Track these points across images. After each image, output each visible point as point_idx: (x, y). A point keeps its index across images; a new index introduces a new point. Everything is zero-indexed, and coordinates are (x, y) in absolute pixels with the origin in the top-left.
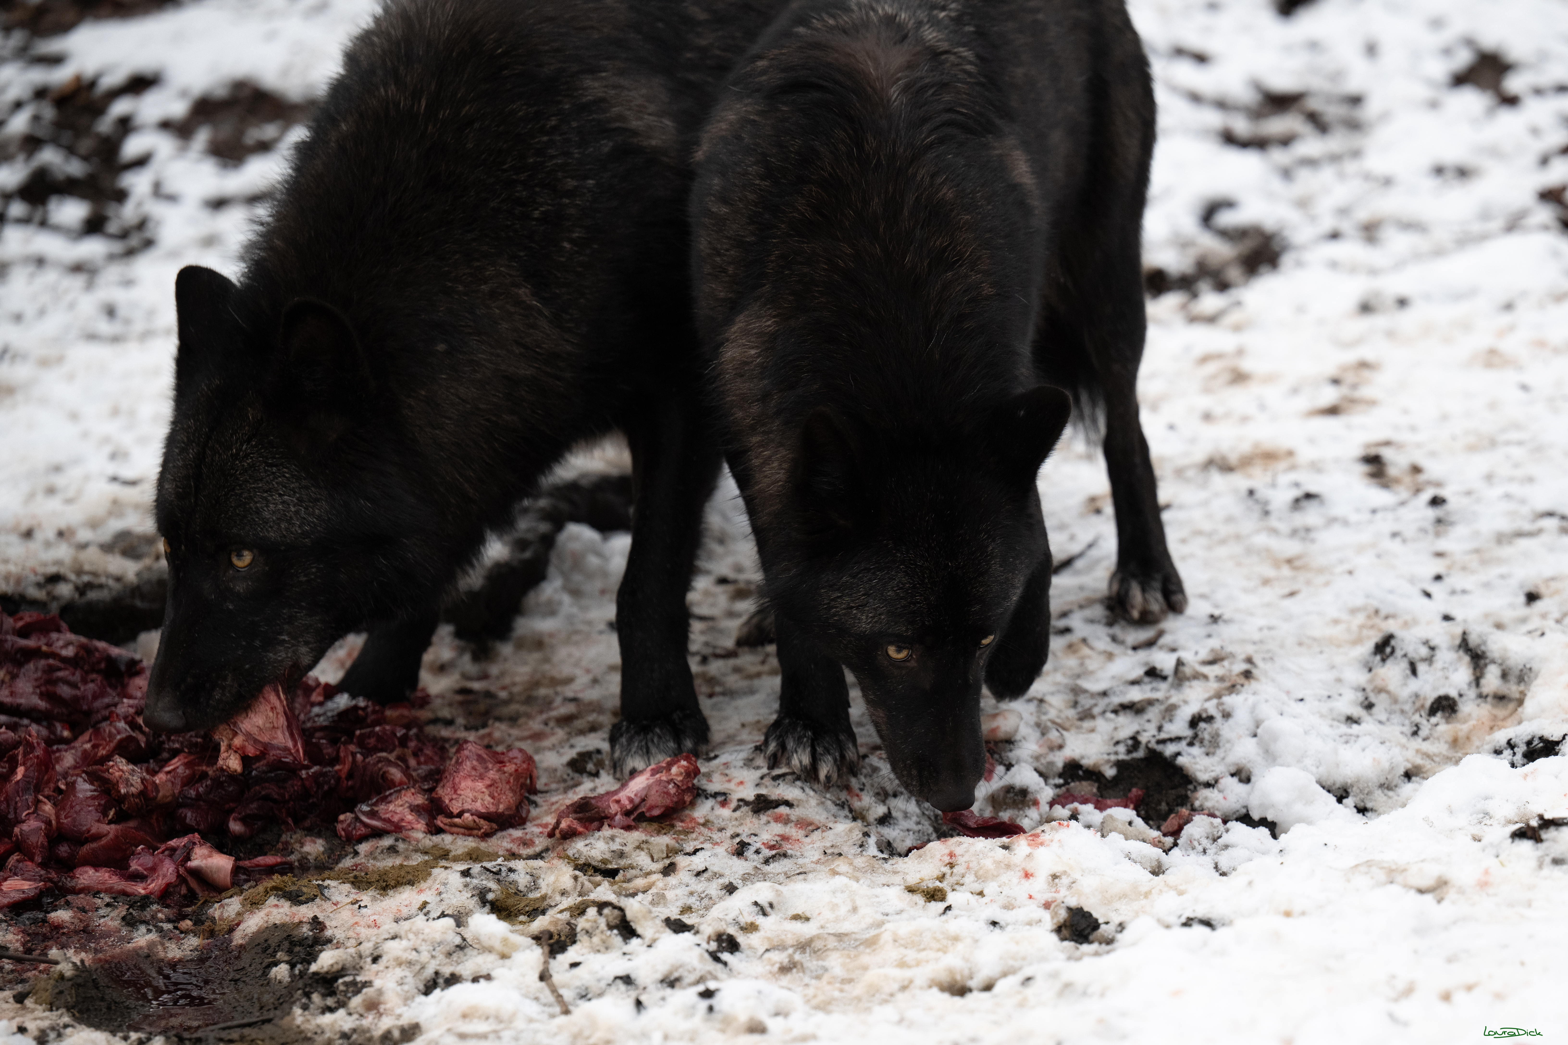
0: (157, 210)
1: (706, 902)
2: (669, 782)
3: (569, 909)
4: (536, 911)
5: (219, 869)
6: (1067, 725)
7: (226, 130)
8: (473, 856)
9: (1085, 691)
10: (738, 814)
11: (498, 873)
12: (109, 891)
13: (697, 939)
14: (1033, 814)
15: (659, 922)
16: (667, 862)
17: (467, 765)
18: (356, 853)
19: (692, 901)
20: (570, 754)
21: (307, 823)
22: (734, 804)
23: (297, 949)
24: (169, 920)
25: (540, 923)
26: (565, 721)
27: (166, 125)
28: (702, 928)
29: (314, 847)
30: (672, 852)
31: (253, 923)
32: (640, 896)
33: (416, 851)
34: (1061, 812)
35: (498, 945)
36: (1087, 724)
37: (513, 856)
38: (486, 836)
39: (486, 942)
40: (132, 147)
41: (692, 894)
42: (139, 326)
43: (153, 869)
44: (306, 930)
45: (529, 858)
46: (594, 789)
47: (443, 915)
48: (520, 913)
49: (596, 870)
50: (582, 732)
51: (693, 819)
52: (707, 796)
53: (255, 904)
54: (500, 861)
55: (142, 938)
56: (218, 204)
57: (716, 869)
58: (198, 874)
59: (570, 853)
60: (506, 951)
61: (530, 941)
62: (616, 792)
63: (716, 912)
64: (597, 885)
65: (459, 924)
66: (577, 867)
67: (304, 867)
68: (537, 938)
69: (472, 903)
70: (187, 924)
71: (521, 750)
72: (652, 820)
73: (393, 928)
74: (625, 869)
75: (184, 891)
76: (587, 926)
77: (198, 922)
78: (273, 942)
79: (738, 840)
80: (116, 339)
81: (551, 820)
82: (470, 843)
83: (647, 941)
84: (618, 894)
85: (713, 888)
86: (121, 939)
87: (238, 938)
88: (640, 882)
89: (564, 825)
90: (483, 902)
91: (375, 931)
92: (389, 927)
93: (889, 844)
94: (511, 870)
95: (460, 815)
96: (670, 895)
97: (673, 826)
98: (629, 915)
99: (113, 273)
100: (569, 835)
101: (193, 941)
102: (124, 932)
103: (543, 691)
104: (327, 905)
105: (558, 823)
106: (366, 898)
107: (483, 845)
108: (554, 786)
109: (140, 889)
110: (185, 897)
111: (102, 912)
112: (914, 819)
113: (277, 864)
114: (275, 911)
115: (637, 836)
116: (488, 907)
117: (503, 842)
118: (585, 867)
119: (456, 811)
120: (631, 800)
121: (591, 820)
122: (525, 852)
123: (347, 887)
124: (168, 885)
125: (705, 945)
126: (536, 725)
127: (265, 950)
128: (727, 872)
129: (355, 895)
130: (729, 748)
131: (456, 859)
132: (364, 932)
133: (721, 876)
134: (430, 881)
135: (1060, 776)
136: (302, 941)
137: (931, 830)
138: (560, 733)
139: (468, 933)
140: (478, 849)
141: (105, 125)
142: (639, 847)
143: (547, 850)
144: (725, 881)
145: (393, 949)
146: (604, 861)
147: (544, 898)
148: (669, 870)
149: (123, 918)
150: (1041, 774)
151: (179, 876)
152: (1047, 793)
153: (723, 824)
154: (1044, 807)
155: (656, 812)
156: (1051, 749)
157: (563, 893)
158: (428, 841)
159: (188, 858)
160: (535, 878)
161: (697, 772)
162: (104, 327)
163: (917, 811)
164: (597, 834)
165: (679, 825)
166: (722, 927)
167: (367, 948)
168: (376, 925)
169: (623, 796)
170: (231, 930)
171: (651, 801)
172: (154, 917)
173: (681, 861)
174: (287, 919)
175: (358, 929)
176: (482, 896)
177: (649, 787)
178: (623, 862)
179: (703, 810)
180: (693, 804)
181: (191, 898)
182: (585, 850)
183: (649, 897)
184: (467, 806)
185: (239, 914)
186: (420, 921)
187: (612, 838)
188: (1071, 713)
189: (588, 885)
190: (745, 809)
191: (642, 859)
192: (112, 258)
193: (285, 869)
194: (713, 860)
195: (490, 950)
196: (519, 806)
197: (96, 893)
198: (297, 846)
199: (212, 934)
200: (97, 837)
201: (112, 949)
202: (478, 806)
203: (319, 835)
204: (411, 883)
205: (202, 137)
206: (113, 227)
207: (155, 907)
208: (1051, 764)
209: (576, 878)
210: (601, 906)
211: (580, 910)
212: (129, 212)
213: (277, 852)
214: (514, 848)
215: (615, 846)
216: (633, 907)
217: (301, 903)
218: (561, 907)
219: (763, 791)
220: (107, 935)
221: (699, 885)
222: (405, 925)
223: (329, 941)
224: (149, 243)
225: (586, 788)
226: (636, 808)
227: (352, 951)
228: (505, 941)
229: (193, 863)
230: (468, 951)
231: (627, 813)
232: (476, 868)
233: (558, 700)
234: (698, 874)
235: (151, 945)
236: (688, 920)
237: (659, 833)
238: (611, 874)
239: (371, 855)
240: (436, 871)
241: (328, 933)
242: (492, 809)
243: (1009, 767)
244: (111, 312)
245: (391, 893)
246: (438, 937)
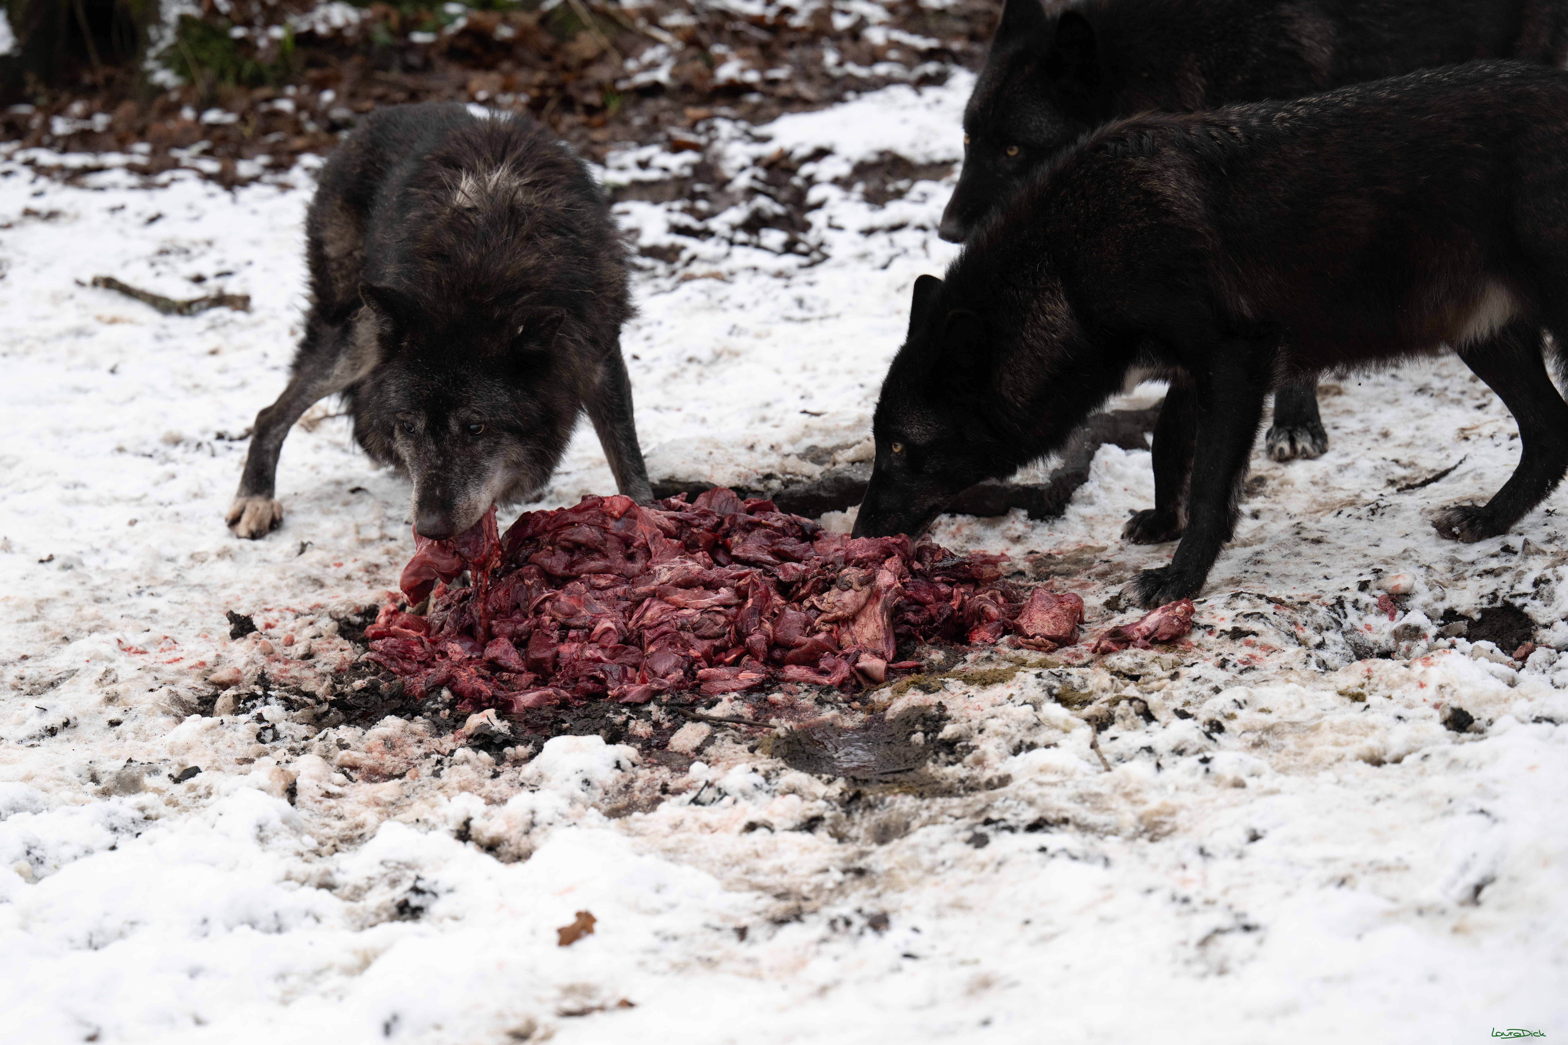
0: (830, 236)
1: (1200, 698)
2: (1174, 618)
3: (1108, 701)
4: (1085, 702)
5: (877, 669)
6: (1446, 584)
7: (875, 183)
8: (1043, 664)
9: (1460, 561)
10: (1220, 640)
11: (1060, 676)
12: (806, 681)
13: (1196, 723)
14: (1423, 643)
15: (1170, 712)
16: (1173, 671)
17: (1038, 604)
18: (965, 661)
19: (1190, 698)
20: (1106, 598)
21: (932, 640)
22: (1218, 633)
23: (929, 723)
24: (845, 702)
25: (1089, 710)
26: (1102, 575)
27: (836, 181)
28: (1199, 716)
29: (938, 656)
30: (1175, 664)
31: (900, 705)
32: (1156, 693)
33: (1005, 660)
34: (1441, 642)
35: (1062, 724)
36: (1461, 584)
37: (1069, 665)
38: (1050, 651)
39: (1054, 722)
40: (814, 195)
41: (1190, 693)
42: (818, 313)
43: (834, 668)
44: (934, 711)
45: (1080, 666)
46: (1122, 621)
47: (1025, 703)
48: (1074, 703)
49: (1125, 676)
50: (1113, 583)
51: (1190, 643)
52: (1200, 627)
53: (900, 692)
54: (1061, 668)
55: (828, 714)
56: (869, 232)
57: (1207, 677)
58: (863, 671)
59: (1108, 663)
60: (1067, 728)
61: (1083, 722)
62: (1137, 624)
63: (1207, 706)
64: (1126, 685)
65: (1035, 710)
66: (1112, 673)
67: (932, 669)
68: (1088, 720)
69: (1043, 696)
70: (856, 704)
71: (1074, 595)
72: (1162, 643)
73: (993, 711)
74: (1144, 675)
75: (854, 683)
76: (1122, 713)
77: (864, 703)
78: (913, 718)
79: (1221, 657)
80: (805, 320)
81: (1094, 642)
82: (1041, 656)
83: (1163, 724)
84: (1141, 692)
85: (1205, 690)
86: (815, 713)
87: (889, 715)
88: (1155, 684)
89: (1103, 645)
90: (1050, 695)
91: (979, 712)
92: (989, 710)
93: (1324, 662)
94: (1068, 674)
95: (1033, 637)
96: (1176, 693)
97: (1176, 647)
98: (1150, 706)
99: (802, 276)
100: (1106, 652)
101: (861, 716)
102: (816, 709)
103: (1086, 556)
104: (947, 694)
105: (1099, 643)
106: (973, 690)
107: (1049, 657)
108: (1095, 619)
109: (826, 681)
110: (854, 686)
111: (802, 695)
112: (1341, 645)
113: (913, 667)
114: (913, 697)
115: (1152, 653)
116: (1054, 698)
117: (1061, 655)
118: (1118, 673)
119: (1030, 634)
120: (1148, 629)
121: (1121, 642)
122: (1077, 662)
123: (960, 682)
124: (844, 678)
125: (1201, 728)
126: (1082, 578)
127: (907, 723)
128: (1214, 679)
129: (965, 688)
130: (1214, 595)
131: (1031, 666)
132: (972, 713)
133: (1210, 681)
134: (1014, 680)
135: (1442, 618)
136: (932, 718)
137: (1352, 653)
138: (1099, 584)
139: (1041, 716)
140: (1045, 660)
141: (797, 181)
142: (1153, 661)
143: (1091, 661)
144: (1213, 685)
145: (993, 725)
146: (1130, 670)
147: (1091, 693)
148: (1175, 676)
149: (816, 700)
150: (1429, 617)
151: (851, 673)
152: (1432, 630)
153: (1210, 647)
154: (1431, 639)
155: (1165, 638)
156: (1436, 600)
157: (1104, 690)
158: (1013, 653)
159: (857, 661)
160: (1084, 680)
161: (1193, 611)
162: (797, 313)
163: (1343, 640)
164: (1125, 651)
165: (1180, 647)
166: (1212, 716)
167: (975, 723)
168: (980, 708)
169: (1143, 626)
170: (885, 709)
171: (1160, 630)
172: (835, 699)
173: (1182, 670)
174: (922, 703)
175: (969, 711)
176: (1050, 691)
177: (1160, 620)
178: (1143, 671)
179: (1196, 637)
180: (1190, 633)
181: (858, 687)
182: (1117, 662)
183: (1161, 694)
184: (1038, 631)
185: (890, 699)
186: (1009, 706)
187: (1136, 655)
188: (1449, 575)
189: (1121, 685)
190: (1225, 637)
191: (1156, 669)
192: (801, 267)
193: (918, 670)
194: (1205, 671)
195: (1056, 727)
196: (1073, 631)
197: (798, 683)
198: (926, 655)
199: (872, 711)
200: (799, 645)
201: (809, 720)
202: (1045, 631)
203: (941, 649)
204: (1002, 681)
205: (859, 187)
206: (801, 247)
207: (836, 693)
208: (1436, 610)
209: (1112, 681)
210: (1131, 700)
211: (1115, 702)
212: (811, 238)
213: (914, 658)
214: (1070, 660)
215: (1138, 660)
216: (1153, 700)
217: (930, 693)
218: (1102, 700)
219: (1238, 625)
220: (805, 710)
221: (1196, 687)
222: (1001, 709)
223: (949, 718)
224: (826, 257)
225: (1118, 620)
226: (1151, 634)
227: (964, 725)
228: (1067, 722)
229: (860, 665)
230: (1042, 727)
231: (1146, 638)
232: (1045, 672)
233: (1097, 561)
234: (1195, 680)
235: (834, 718)
236: (1189, 710)
237: (1167, 652)
238: (1136, 678)
239: (975, 662)
240: (1018, 674)
241: (948, 713)
242: (1055, 633)
243: (1406, 612)
244: (800, 302)
245: (988, 687)
246: (1022, 717)
